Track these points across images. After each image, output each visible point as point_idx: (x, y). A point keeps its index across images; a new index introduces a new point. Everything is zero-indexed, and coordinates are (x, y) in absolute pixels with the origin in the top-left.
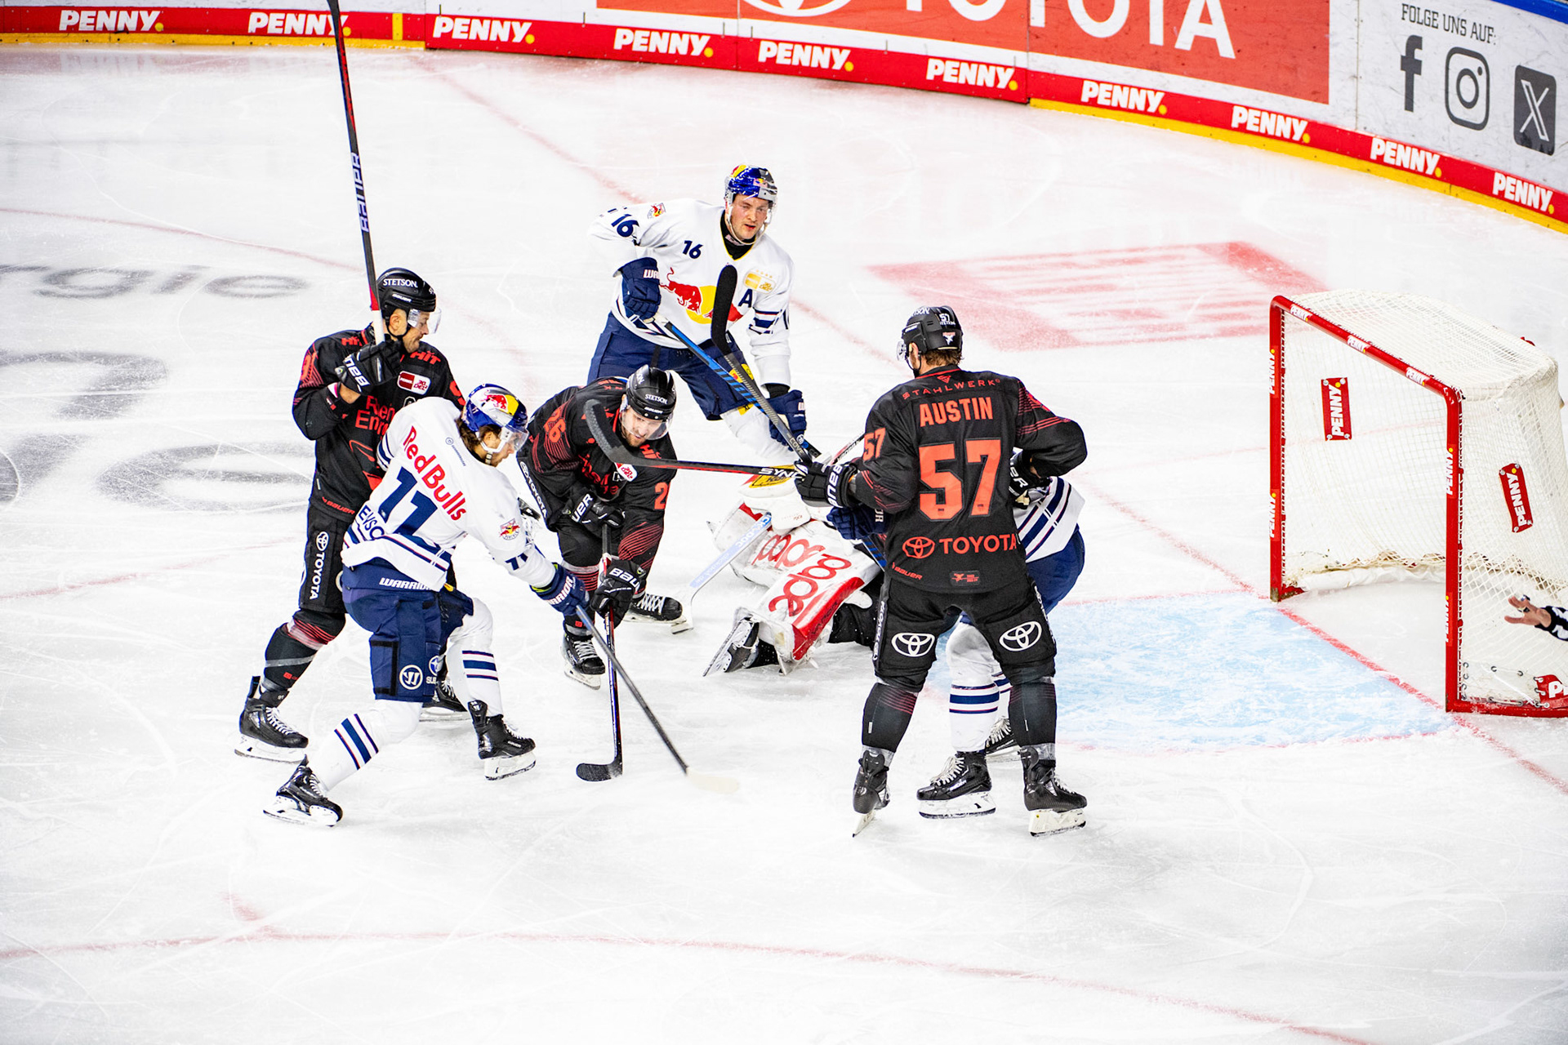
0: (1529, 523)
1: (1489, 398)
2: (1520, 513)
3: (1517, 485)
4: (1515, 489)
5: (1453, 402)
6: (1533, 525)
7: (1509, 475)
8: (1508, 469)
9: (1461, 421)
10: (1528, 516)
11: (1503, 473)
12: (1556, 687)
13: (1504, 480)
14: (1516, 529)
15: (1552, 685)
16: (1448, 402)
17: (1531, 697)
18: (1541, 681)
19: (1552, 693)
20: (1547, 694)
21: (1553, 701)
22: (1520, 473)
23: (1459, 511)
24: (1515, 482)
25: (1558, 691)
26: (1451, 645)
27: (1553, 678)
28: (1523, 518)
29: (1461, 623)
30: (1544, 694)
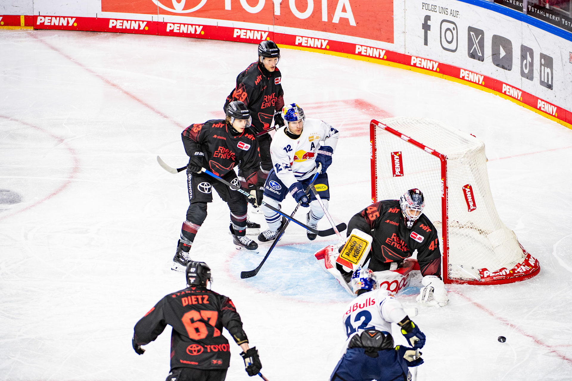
0: (475, 208)
1: (458, 159)
2: (471, 204)
3: (470, 193)
4: (469, 194)
6: (477, 209)
7: (466, 189)
8: (466, 186)
9: (446, 168)
10: (474, 205)
11: (464, 188)
12: (487, 273)
13: (464, 191)
14: (470, 210)
15: (485, 272)
16: (441, 161)
17: (477, 277)
18: (480, 271)
20: (484, 276)
21: (486, 279)
22: (471, 188)
23: (447, 204)
24: (469, 191)
25: (488, 275)
26: (445, 257)
27: (486, 269)
28: (472, 206)
29: (448, 248)
30: (482, 276)
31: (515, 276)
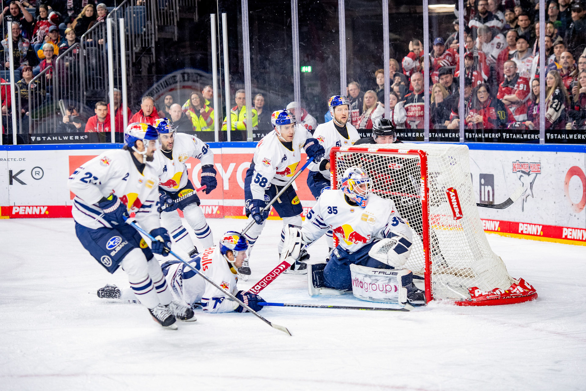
0: (461, 216)
1: (439, 155)
2: (457, 211)
3: (454, 197)
4: (453, 199)
5: (423, 156)
6: (463, 217)
7: (450, 193)
8: (450, 189)
9: (427, 165)
10: (460, 212)
11: (448, 191)
12: (478, 292)
13: (449, 195)
14: (455, 218)
15: (476, 291)
16: (421, 156)
17: (467, 297)
18: (471, 289)
19: (477, 294)
20: (475, 295)
21: (478, 298)
22: (455, 191)
24: (453, 196)
25: (480, 293)
26: (427, 273)
27: (476, 288)
28: (458, 213)
29: (431, 263)
30: (473, 295)
31: (512, 296)
